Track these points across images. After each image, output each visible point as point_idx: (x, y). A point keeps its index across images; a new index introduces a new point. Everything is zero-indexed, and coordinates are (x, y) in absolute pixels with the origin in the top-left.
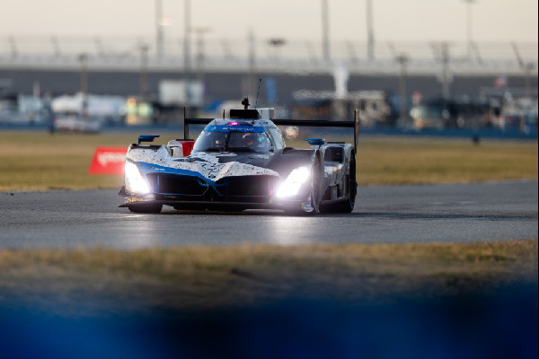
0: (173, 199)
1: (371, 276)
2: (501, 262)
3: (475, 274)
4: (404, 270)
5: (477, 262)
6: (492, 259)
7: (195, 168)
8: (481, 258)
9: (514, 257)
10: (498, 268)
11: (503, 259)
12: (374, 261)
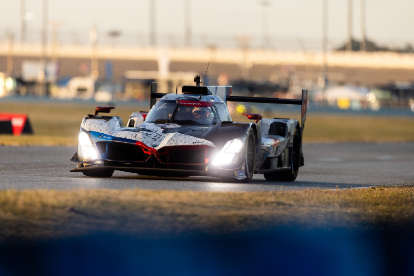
1: (179, 215)
2: (281, 207)
3: (261, 215)
4: (206, 212)
5: (263, 206)
6: (275, 205)
8: (266, 204)
9: (292, 202)
10: (279, 211)
11: (283, 204)
12: (183, 204)
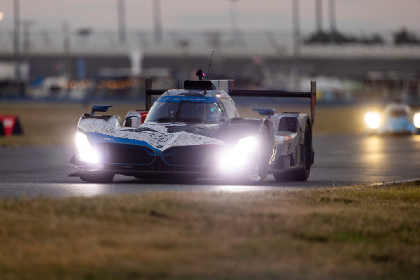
0: (129, 169)
7: (143, 137)
